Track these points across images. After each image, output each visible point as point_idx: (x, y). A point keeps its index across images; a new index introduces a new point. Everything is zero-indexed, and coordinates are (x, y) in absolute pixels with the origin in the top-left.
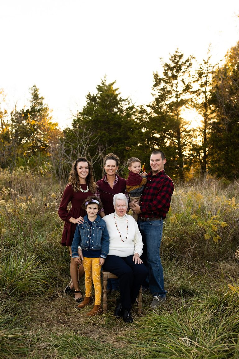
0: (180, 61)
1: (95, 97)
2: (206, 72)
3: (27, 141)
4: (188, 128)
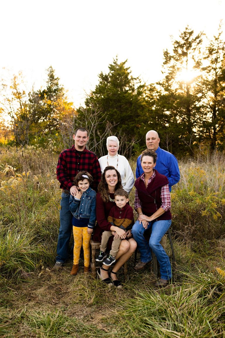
0: (190, 38)
1: (108, 76)
2: (216, 48)
3: (44, 120)
4: (198, 104)
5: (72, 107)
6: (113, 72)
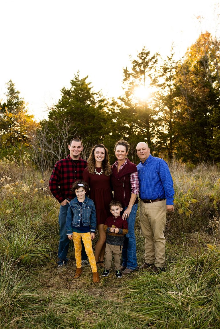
0: (146, 58)
2: (170, 67)
3: (4, 133)
4: (156, 118)
5: (34, 119)
6: (75, 87)
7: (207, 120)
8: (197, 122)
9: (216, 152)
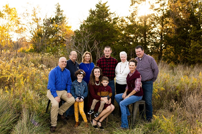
1: (95, 11)
3: (52, 37)
5: (71, 29)
6: (98, 9)
7: (187, 35)
8: (180, 36)
9: (192, 57)
